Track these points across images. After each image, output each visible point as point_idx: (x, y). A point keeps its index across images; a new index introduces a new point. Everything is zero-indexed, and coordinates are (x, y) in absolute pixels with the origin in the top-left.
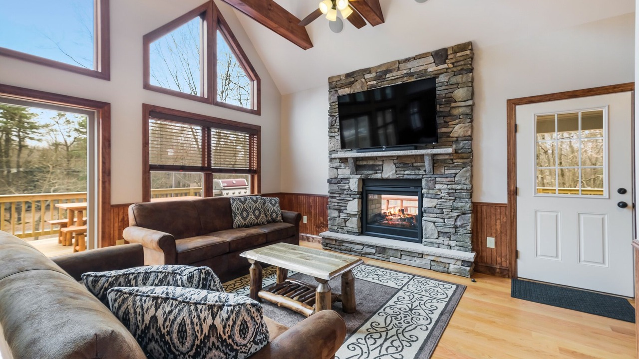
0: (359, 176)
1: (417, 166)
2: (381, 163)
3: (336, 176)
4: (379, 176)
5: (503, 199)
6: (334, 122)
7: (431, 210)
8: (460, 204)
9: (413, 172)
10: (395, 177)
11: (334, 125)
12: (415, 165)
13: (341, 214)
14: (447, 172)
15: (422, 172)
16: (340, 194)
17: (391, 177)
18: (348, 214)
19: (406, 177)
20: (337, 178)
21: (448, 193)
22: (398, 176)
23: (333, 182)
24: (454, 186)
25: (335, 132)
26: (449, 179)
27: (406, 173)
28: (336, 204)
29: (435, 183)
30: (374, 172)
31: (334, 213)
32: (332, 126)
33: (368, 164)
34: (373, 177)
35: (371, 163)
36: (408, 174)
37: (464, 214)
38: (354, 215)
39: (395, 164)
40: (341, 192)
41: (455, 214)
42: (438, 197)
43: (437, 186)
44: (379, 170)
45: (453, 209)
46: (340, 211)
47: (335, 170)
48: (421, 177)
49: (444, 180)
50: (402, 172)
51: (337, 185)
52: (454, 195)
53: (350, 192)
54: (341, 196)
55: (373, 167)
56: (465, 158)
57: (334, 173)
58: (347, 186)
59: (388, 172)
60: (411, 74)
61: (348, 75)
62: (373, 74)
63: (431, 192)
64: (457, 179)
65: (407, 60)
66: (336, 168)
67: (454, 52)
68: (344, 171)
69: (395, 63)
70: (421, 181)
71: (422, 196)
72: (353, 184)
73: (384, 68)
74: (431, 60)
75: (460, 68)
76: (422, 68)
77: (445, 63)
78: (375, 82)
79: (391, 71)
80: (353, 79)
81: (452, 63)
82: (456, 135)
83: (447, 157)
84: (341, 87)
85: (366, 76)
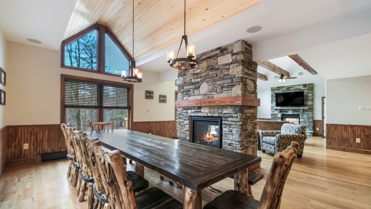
0: (281, 114)
1: (298, 111)
2: (288, 110)
4: (287, 113)
5: (321, 119)
8: (310, 120)
9: (297, 113)
10: (292, 114)
14: (306, 113)
15: (300, 113)
24: (308, 116)
29: (303, 115)
34: (285, 114)
35: (285, 110)
36: (296, 113)
37: (311, 122)
39: (292, 111)
41: (309, 122)
43: (304, 116)
45: (308, 121)
49: (306, 115)
50: (294, 113)
51: (274, 116)
52: (308, 118)
53: (278, 118)
55: (285, 111)
56: (311, 109)
57: (273, 113)
58: (277, 116)
59: (290, 113)
60: (296, 89)
61: (277, 87)
62: (286, 88)
63: (302, 117)
64: (309, 114)
65: (296, 86)
66: (274, 111)
67: (309, 85)
68: (276, 112)
69: (292, 86)
70: (299, 115)
71: (300, 119)
72: (279, 115)
73: (289, 87)
74: (302, 86)
75: (310, 89)
76: (300, 88)
77: (306, 87)
78: (286, 90)
79: (291, 88)
80: (279, 89)
81: (308, 88)
82: (309, 104)
83: (306, 109)
84: (275, 90)
85: (283, 88)
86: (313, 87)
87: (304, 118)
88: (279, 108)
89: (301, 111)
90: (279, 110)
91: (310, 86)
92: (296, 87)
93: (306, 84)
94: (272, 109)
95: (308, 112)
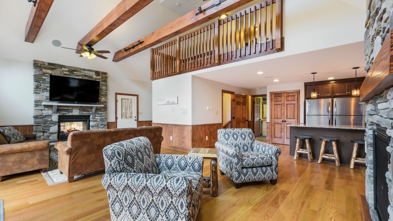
0: (58, 114)
1: (89, 110)
2: (72, 109)
3: (41, 114)
4: (70, 114)
5: (114, 121)
6: (39, 85)
7: (94, 126)
8: (104, 123)
9: (87, 113)
10: (79, 114)
11: (39, 87)
12: (88, 110)
13: (45, 134)
14: (100, 113)
15: (91, 113)
16: (45, 123)
17: (77, 115)
18: (50, 133)
19: (84, 114)
20: (42, 115)
21: (100, 120)
22: (80, 114)
23: (39, 117)
24: (102, 117)
25: (40, 91)
26: (100, 115)
27: (84, 113)
28: (41, 129)
29: (96, 116)
30: (68, 112)
31: (40, 134)
32: (37, 87)
33: (64, 108)
34: (67, 114)
35: (66, 108)
36: (85, 113)
37: (105, 126)
38: (55, 133)
39: (79, 109)
40: (45, 122)
41: (102, 126)
42: (97, 121)
43: (96, 118)
44: (70, 111)
45: (102, 124)
46: (44, 132)
47: (41, 111)
48: (90, 114)
49: (99, 115)
50: (82, 113)
51: (41, 119)
52: (102, 120)
53: (52, 122)
54: (45, 124)
55: (67, 110)
56: (105, 108)
57: (40, 113)
58: (50, 119)
59: (76, 112)
60: (86, 76)
61: (49, 64)
62: (67, 69)
63: (94, 119)
64: (103, 115)
65: (84, 70)
66: (41, 110)
67: (102, 74)
68: (48, 112)
69: (79, 68)
70: (89, 116)
71: (90, 121)
72: (55, 118)
73: (73, 69)
74: (94, 74)
75: (104, 80)
76: (91, 75)
77: (99, 76)
78: (68, 73)
79: (76, 71)
80: (54, 67)
81: (101, 77)
82: (103, 101)
83: (100, 108)
84: (45, 68)
85: (63, 69)
86: (107, 77)
87: (96, 121)
88: (55, 104)
89: (94, 110)
90: (55, 109)
91: (103, 75)
92: (86, 72)
93: (99, 72)
94: (36, 106)
95: (102, 112)
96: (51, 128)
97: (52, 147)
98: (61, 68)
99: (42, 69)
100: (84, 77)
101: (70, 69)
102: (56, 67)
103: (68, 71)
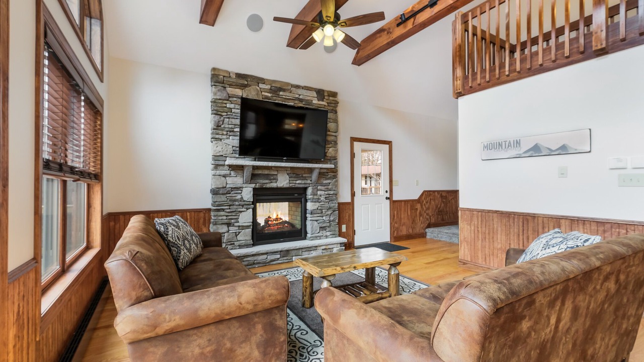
0: (253, 185)
1: (305, 177)
2: (276, 173)
3: (225, 186)
4: (274, 185)
5: (349, 200)
6: (221, 123)
7: (315, 212)
8: (332, 205)
9: (303, 182)
10: (288, 186)
11: (220, 126)
12: (304, 175)
13: (231, 228)
14: (325, 182)
15: (309, 182)
16: (230, 206)
17: (285, 186)
18: (239, 226)
19: (297, 186)
20: (225, 187)
21: (326, 197)
22: (291, 185)
23: (221, 192)
24: (329, 192)
25: (223, 135)
26: (326, 187)
27: (297, 182)
28: (225, 218)
29: (318, 190)
30: (270, 181)
31: (222, 229)
32: (218, 126)
33: (263, 173)
34: (268, 186)
35: (266, 172)
36: (299, 183)
37: (334, 211)
38: (248, 227)
39: (288, 174)
40: (231, 203)
41: (329, 212)
42: (320, 201)
43: (319, 193)
44: (274, 179)
45: (330, 208)
46: (229, 225)
47: (223, 178)
48: (308, 185)
49: (323, 188)
50: (295, 182)
51: (225, 196)
52: (329, 198)
53: (243, 203)
54: (231, 207)
55: (267, 177)
56: (334, 172)
57: (220, 183)
58: (239, 197)
59: (283, 181)
60: (301, 100)
61: (239, 76)
62: (268, 87)
63: (315, 197)
64: (330, 187)
65: (298, 87)
66: (225, 176)
67: (329, 96)
68: (235, 180)
69: (288, 84)
70: (305, 189)
71: (306, 201)
72: (247, 194)
73: (278, 86)
74: (315, 94)
75: (331, 108)
76: (309, 98)
77: (323, 101)
78: (269, 95)
79: (284, 90)
80: (246, 83)
81: (328, 103)
82: (330, 155)
83: (325, 171)
84: (231, 85)
85: (261, 86)
86: (337, 103)
87: (318, 201)
88: (248, 162)
89: (315, 175)
90: (247, 173)
91: (331, 98)
92: (300, 91)
93: (323, 91)
94: (216, 167)
95: (329, 181)
96: (241, 215)
97: (245, 260)
98: (258, 83)
99: (225, 88)
100: (296, 102)
101: (273, 85)
102: (249, 83)
103: (271, 91)
